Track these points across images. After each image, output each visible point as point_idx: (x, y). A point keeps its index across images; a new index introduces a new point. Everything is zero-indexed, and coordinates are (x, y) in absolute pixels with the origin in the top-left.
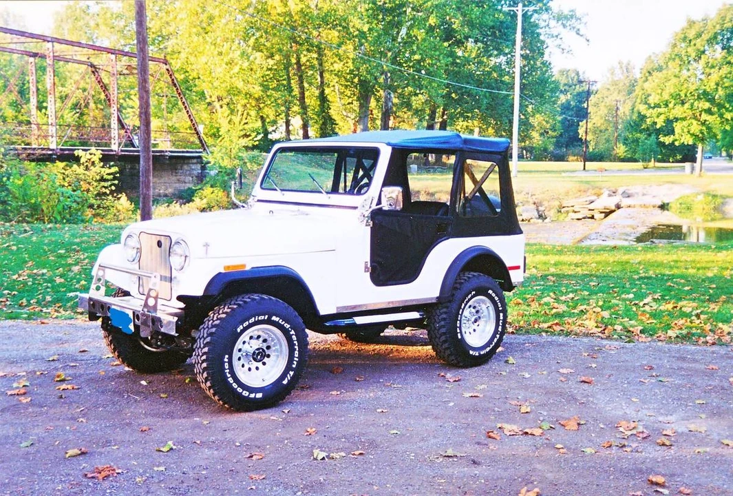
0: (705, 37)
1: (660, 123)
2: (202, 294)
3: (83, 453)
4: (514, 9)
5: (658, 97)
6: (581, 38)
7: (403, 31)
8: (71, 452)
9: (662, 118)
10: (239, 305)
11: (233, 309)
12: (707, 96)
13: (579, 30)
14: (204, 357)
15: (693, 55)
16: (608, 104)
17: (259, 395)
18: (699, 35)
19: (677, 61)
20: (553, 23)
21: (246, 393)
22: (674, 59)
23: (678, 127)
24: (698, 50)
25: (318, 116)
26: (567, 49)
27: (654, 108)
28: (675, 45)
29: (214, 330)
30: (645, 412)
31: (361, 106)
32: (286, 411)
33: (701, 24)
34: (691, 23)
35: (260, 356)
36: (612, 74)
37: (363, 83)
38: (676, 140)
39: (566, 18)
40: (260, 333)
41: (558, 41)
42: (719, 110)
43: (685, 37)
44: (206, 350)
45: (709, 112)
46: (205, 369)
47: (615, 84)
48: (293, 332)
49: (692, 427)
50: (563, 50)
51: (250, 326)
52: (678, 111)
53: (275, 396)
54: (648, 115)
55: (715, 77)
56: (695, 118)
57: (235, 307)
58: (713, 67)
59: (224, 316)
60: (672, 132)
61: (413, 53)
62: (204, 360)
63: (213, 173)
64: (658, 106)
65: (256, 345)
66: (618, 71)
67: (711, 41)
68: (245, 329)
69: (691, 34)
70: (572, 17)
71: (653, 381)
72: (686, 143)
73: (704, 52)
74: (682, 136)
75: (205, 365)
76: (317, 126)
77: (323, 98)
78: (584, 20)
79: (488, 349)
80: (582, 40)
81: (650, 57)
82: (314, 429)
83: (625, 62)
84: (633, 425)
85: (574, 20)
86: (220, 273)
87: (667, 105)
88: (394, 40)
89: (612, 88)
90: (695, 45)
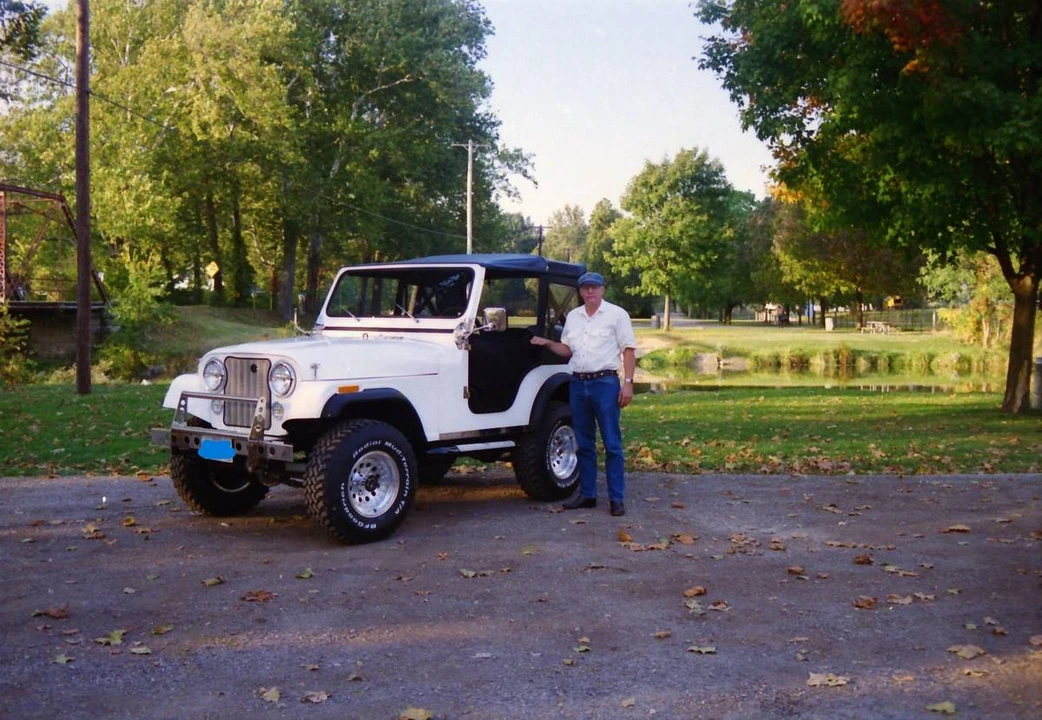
0: (667, 183)
1: (625, 270)
2: (319, 416)
3: (221, 582)
4: (464, 145)
5: (622, 245)
6: (529, 181)
7: (335, 167)
8: (209, 581)
9: (627, 265)
10: (353, 429)
11: (347, 434)
12: (672, 244)
13: (526, 171)
14: (320, 486)
15: (655, 201)
16: (556, 253)
17: (374, 526)
18: (660, 182)
19: (640, 207)
20: (497, 163)
21: (361, 524)
22: (636, 207)
23: (645, 278)
24: (660, 196)
25: (233, 262)
26: (514, 191)
27: (617, 256)
28: (636, 190)
29: (329, 456)
30: (746, 526)
31: (286, 250)
32: (402, 542)
33: (662, 170)
34: (651, 168)
35: (372, 484)
36: (560, 221)
37: (287, 225)
38: (643, 291)
39: (511, 157)
40: (370, 461)
41: (504, 183)
42: (684, 259)
43: (647, 183)
44: (322, 477)
45: (674, 261)
46: (320, 498)
47: (562, 231)
48: (404, 459)
49: (794, 534)
50: (509, 192)
51: (366, 451)
52: (642, 261)
53: (387, 527)
54: (612, 263)
55: (678, 225)
56: (660, 267)
57: (349, 431)
58: (676, 215)
59: (339, 441)
60: (638, 283)
61: (348, 190)
62: (320, 489)
63: (115, 329)
64: (622, 254)
65: (366, 472)
66: (565, 217)
67: (673, 188)
68: (360, 455)
69: (652, 180)
70: (518, 157)
71: (739, 503)
72: (654, 294)
73: (665, 199)
74: (649, 285)
75: (320, 494)
76: (232, 274)
77: (238, 241)
78: (531, 161)
79: (573, 482)
80: (530, 183)
81: (601, 202)
82: (446, 554)
83: (572, 208)
84: (744, 536)
85: (520, 161)
86: (336, 395)
87: (631, 254)
88: (326, 176)
89: (560, 236)
90: (656, 191)
